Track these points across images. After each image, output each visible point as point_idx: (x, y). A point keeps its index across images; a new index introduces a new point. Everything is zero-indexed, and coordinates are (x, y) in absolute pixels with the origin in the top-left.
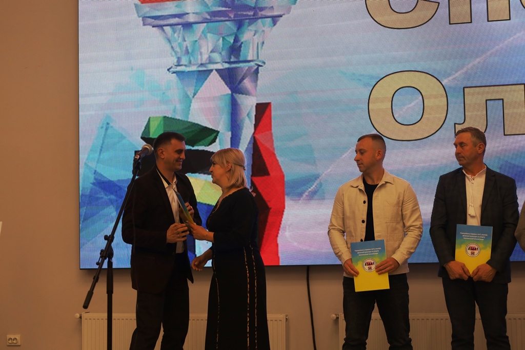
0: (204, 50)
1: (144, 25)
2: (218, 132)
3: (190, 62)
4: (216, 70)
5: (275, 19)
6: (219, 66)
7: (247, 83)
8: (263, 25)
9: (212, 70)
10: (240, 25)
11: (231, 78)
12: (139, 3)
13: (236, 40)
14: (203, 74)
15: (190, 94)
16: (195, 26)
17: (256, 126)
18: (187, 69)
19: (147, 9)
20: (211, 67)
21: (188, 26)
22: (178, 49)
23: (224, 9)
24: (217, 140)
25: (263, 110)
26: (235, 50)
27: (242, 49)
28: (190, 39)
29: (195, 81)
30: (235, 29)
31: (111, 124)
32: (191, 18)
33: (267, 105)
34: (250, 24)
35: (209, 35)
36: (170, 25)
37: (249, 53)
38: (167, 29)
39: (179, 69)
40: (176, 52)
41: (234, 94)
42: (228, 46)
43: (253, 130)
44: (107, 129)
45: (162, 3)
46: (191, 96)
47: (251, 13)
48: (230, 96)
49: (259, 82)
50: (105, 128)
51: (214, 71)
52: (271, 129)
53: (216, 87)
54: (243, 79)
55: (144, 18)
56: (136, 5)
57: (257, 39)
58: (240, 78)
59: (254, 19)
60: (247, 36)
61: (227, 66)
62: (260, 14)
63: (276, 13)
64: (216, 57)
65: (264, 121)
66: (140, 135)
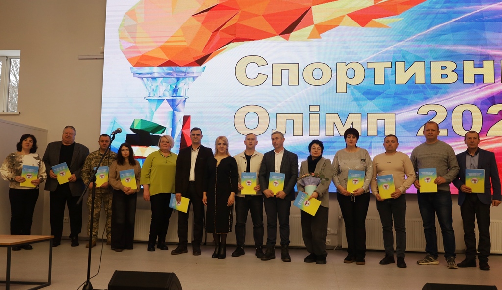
0: (161, 90)
1: (134, 77)
2: (166, 128)
3: (154, 95)
5: (194, 78)
6: (168, 98)
7: (180, 106)
8: (189, 80)
10: (178, 79)
11: (173, 103)
12: (132, 66)
13: (176, 86)
14: (160, 101)
15: (154, 110)
16: (157, 79)
17: (183, 126)
18: (153, 98)
19: (136, 69)
20: (163, 98)
21: (154, 79)
22: (149, 89)
23: (171, 72)
24: (165, 131)
25: (187, 119)
26: (175, 91)
27: (179, 91)
28: (155, 84)
29: (156, 104)
30: (176, 81)
31: (116, 122)
32: (156, 75)
33: (189, 116)
34: (183, 80)
35: (164, 83)
36: (146, 78)
37: (181, 92)
38: (145, 79)
39: (149, 98)
40: (148, 90)
41: (174, 111)
42: (172, 89)
43: (182, 128)
44: (114, 124)
45: (143, 67)
47: (184, 75)
48: (172, 112)
49: (185, 106)
51: (165, 101)
53: (166, 107)
55: (134, 74)
56: (131, 68)
57: (186, 87)
58: (177, 104)
59: (185, 77)
60: (181, 85)
61: (171, 98)
62: (187, 75)
63: (195, 75)
64: (167, 94)
65: (187, 124)
66: (130, 127)
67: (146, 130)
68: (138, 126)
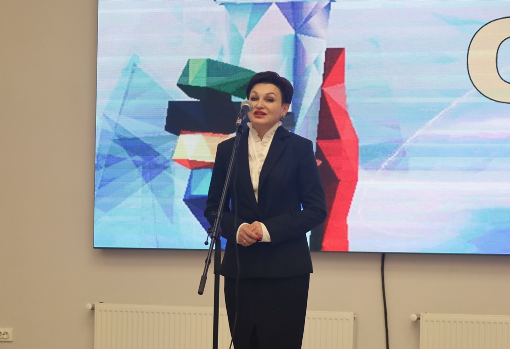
4: (277, 3)
7: (315, 22)
9: (270, 4)
11: (294, 14)
14: (261, 8)
15: (243, 33)
17: (325, 76)
25: (334, 57)
29: (249, 15)
31: (139, 66)
41: (299, 35)
43: (321, 82)
44: (133, 72)
46: (243, 35)
48: (293, 37)
49: (330, 21)
50: (130, 71)
51: (274, 7)
52: (343, 81)
53: (276, 24)
54: (310, 17)
58: (305, 16)
65: (335, 70)
66: (176, 81)
67: (223, 89)
68: (198, 79)
